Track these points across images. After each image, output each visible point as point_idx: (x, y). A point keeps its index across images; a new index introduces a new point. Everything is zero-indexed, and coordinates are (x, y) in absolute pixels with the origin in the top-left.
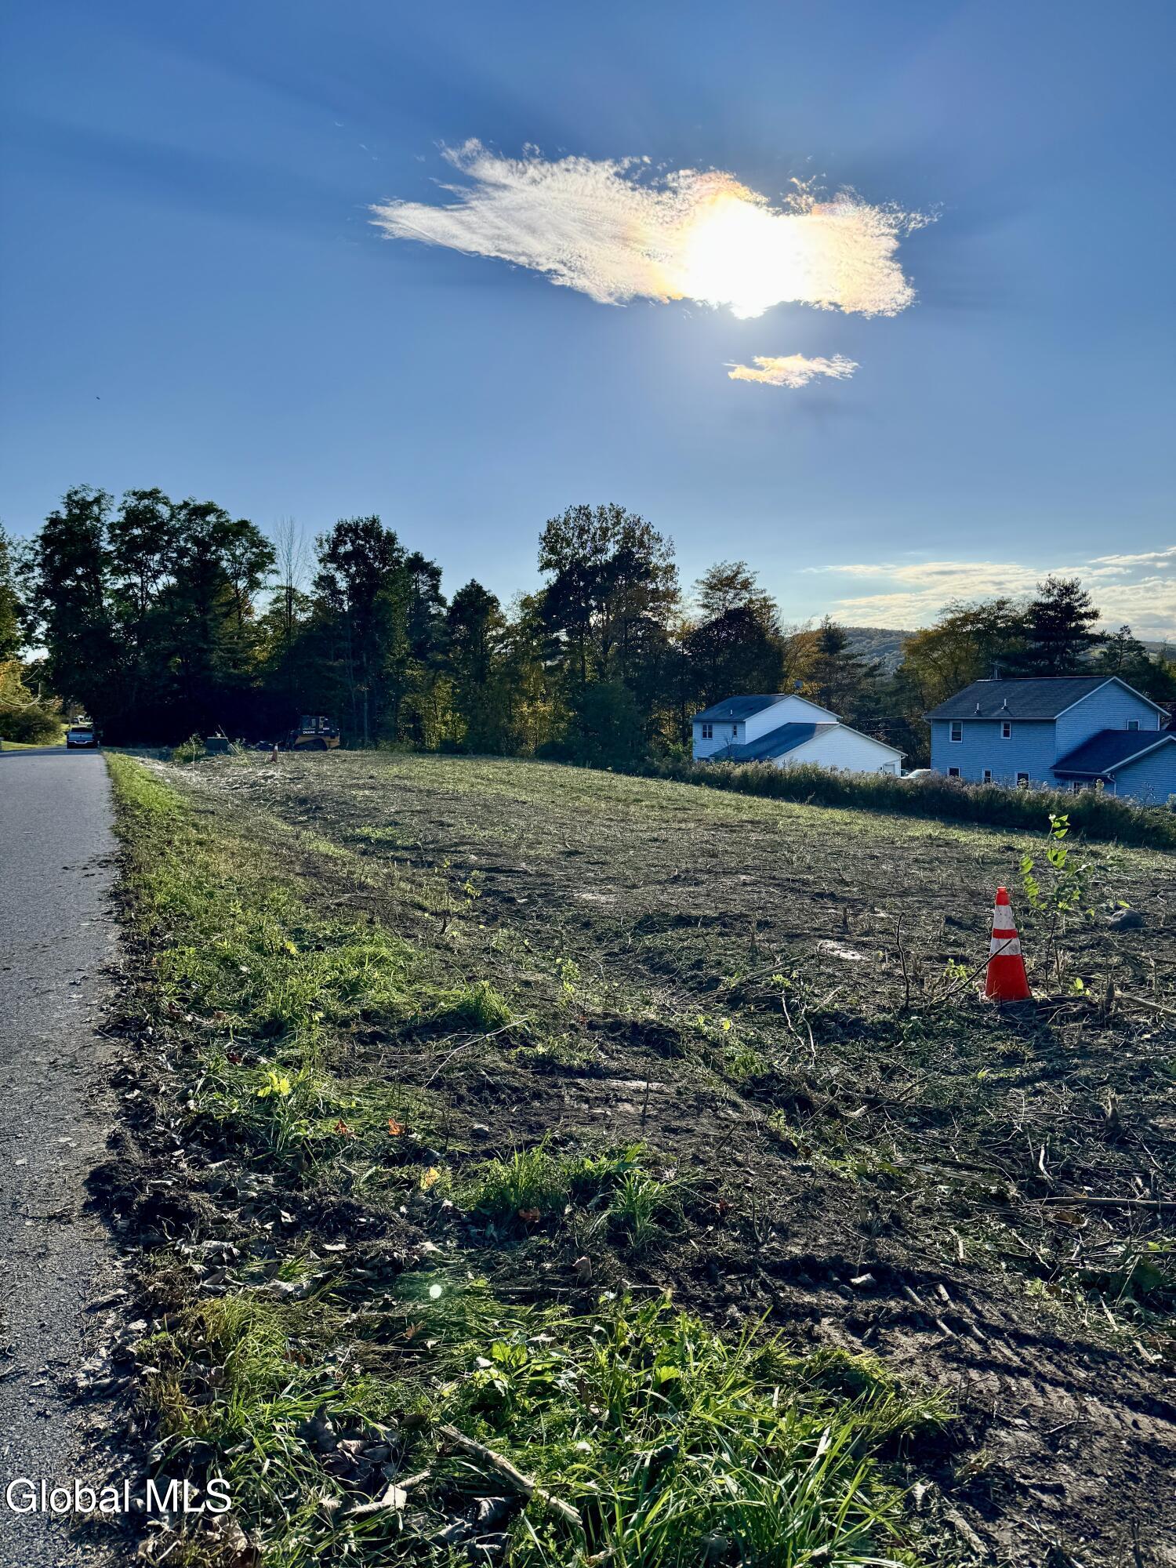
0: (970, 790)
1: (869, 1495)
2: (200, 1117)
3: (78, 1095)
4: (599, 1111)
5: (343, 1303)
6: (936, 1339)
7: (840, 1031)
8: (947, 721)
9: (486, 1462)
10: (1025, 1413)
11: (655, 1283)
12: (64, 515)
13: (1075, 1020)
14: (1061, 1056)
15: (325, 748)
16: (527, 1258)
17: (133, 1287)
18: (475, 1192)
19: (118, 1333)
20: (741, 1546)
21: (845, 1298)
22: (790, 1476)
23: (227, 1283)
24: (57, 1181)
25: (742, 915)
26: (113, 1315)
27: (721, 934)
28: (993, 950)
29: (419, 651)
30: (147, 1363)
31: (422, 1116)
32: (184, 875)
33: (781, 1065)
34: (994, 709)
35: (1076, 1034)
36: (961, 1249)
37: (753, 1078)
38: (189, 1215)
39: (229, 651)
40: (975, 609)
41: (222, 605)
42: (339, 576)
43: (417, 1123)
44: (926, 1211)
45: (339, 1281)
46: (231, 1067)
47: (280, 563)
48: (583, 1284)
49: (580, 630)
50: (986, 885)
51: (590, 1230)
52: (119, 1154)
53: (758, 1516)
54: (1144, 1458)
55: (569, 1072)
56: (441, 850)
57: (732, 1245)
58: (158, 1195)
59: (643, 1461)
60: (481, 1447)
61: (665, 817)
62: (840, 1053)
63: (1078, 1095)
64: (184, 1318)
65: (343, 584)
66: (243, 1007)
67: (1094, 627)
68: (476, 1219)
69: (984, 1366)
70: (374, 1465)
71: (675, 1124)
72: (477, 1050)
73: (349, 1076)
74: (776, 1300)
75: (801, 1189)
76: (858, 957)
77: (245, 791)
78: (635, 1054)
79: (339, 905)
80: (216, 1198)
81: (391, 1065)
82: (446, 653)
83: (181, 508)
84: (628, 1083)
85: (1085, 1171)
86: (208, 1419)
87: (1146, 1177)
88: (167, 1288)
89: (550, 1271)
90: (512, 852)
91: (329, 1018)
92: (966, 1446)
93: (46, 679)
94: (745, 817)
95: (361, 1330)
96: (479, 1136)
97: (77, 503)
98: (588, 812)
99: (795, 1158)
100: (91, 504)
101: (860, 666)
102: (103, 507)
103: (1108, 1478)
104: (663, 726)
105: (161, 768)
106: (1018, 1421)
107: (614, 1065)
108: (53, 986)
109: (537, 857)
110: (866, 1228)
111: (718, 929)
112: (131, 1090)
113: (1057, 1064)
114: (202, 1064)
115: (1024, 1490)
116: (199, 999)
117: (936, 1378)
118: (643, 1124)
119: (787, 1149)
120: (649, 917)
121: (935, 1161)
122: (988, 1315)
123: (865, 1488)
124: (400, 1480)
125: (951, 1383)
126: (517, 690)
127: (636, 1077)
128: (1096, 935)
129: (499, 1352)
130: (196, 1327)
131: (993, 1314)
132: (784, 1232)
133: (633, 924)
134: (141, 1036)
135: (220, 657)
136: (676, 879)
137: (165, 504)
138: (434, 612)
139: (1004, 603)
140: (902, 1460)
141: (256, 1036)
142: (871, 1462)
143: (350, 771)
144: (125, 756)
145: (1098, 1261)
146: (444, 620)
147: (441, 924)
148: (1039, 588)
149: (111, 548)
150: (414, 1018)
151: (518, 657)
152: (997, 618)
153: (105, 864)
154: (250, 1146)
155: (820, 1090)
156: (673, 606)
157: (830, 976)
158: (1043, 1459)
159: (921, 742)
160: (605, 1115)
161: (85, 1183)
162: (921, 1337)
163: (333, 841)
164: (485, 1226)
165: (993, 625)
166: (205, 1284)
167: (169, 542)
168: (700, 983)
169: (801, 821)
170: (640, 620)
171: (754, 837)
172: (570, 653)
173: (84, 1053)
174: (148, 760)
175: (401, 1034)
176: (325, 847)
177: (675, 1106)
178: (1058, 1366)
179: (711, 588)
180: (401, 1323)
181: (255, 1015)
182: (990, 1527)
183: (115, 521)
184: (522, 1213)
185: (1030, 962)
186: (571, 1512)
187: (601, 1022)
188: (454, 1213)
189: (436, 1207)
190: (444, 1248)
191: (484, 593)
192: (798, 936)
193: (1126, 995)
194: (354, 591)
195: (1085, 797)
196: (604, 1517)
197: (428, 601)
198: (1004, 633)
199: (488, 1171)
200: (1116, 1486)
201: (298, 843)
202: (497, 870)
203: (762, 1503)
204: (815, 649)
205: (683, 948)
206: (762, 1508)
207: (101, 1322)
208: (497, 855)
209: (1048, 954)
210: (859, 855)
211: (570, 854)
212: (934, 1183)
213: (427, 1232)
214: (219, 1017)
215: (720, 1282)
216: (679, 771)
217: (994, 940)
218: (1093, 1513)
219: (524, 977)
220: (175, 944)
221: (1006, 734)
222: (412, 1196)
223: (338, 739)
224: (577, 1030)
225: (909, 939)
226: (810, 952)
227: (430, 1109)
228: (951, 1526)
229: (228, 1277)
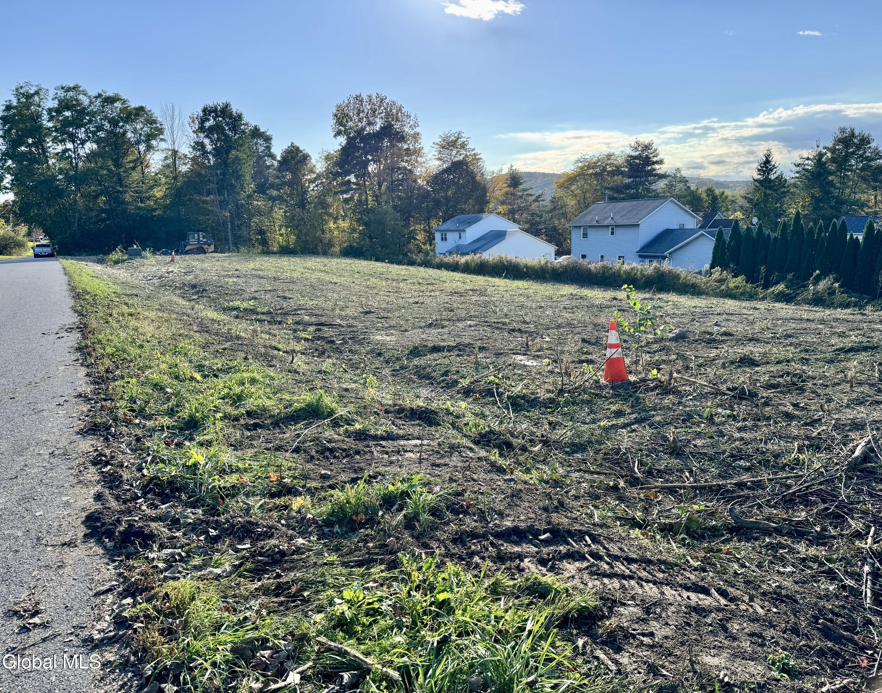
0: (592, 267)
1: (554, 647)
2: (152, 479)
3: (71, 471)
4: (394, 458)
5: (252, 577)
6: (585, 564)
7: (526, 405)
8: (580, 227)
9: (344, 654)
10: (633, 598)
11: (432, 548)
12: (15, 103)
13: (652, 391)
14: (645, 411)
15: (205, 252)
16: (359, 542)
17: (121, 580)
18: (326, 508)
19: (115, 607)
20: (489, 681)
21: (536, 547)
22: (513, 643)
23: (179, 572)
24: (65, 523)
25: (470, 344)
26: (111, 596)
27: (458, 355)
28: (608, 356)
29: (261, 189)
30: (136, 621)
31: (289, 469)
32: (123, 335)
33: (495, 426)
34: (605, 219)
35: (653, 398)
36: (596, 516)
37: (480, 434)
38: (151, 537)
39: (137, 192)
40: (595, 160)
41: (130, 162)
42: (207, 141)
43: (287, 473)
44: (577, 498)
45: (249, 565)
46: (167, 449)
47: (166, 135)
48: (391, 553)
49: (363, 174)
50: (602, 320)
51: (394, 523)
52: (102, 504)
53: (497, 666)
54: (693, 614)
55: (375, 438)
56: (286, 314)
57: (474, 524)
58: (131, 526)
59: (433, 644)
60: (340, 646)
61: (422, 289)
62: (526, 417)
63: (654, 431)
64: (157, 593)
65: (209, 148)
66: (171, 413)
67: (661, 169)
68: (328, 523)
69: (610, 576)
70: (280, 663)
71: (438, 462)
72: (320, 430)
73: (242, 449)
74: (499, 550)
75: (509, 491)
76: (535, 364)
77: (156, 281)
78: (413, 425)
79: (224, 349)
80: (168, 525)
81: (268, 441)
82: (278, 190)
83: (97, 97)
84: (410, 442)
85: (659, 471)
86: (177, 649)
87: (691, 472)
88: (143, 578)
89: (373, 547)
90: (330, 313)
91: (226, 417)
92: (603, 617)
93: (14, 213)
94: (468, 288)
95: (265, 591)
96: (324, 477)
97: (23, 94)
98: (375, 288)
99: (505, 475)
100: (33, 95)
101: (531, 195)
102: (42, 97)
103: (676, 626)
104: (417, 234)
105: (99, 268)
106: (630, 602)
107: (401, 432)
108: (45, 407)
109: (346, 316)
110: (545, 509)
111: (456, 353)
112: (106, 466)
113: (643, 414)
114: (149, 448)
115: (634, 636)
116: (142, 410)
117: (586, 584)
118: (420, 463)
119: (501, 470)
120: (416, 348)
121: (580, 470)
122: (612, 550)
123: (553, 645)
124: (296, 669)
125: (594, 587)
126: (326, 213)
127: (414, 438)
128: (662, 344)
129: (347, 594)
130: (164, 599)
131: (614, 549)
132: (501, 514)
133: (407, 352)
134: (107, 434)
135: (131, 196)
136: (431, 325)
137: (85, 95)
138: (268, 164)
139: (611, 156)
140: (571, 628)
141: (181, 429)
142: (555, 630)
143: (222, 266)
144: (74, 262)
145: (667, 517)
146: (275, 169)
147: (291, 358)
148: (631, 146)
149: (50, 125)
150: (279, 414)
151: (326, 192)
152: (607, 164)
153: (70, 330)
154: (185, 493)
155: (517, 437)
156: (419, 159)
157: (520, 375)
158: (643, 620)
159: (565, 240)
160: (398, 460)
161: (83, 523)
162: (577, 564)
163: (216, 310)
164: (333, 527)
165: (604, 169)
166: (167, 574)
167: (90, 121)
168: (448, 384)
169: (500, 288)
170: (399, 169)
171: (474, 298)
172: (358, 189)
173: (72, 446)
174: (90, 264)
175: (272, 423)
176: (211, 314)
177: (438, 452)
178: (649, 572)
179: (443, 148)
180: (288, 585)
181: (179, 417)
182: (617, 657)
183: (51, 107)
184: (354, 517)
185: (627, 361)
186: (395, 675)
187: (392, 409)
188: (314, 520)
189: (303, 518)
190: (309, 541)
191: (301, 152)
192: (501, 354)
193: (679, 376)
194: (217, 152)
195: (655, 268)
196: (413, 675)
197: (264, 156)
198: (612, 174)
199: (333, 496)
200: (679, 629)
201: (193, 312)
202: (322, 324)
203: (499, 658)
204: (505, 185)
205: (437, 365)
206: (499, 660)
207: (104, 601)
208: (321, 316)
209: (637, 356)
210: (534, 306)
211: (366, 313)
212: (580, 483)
213: (299, 533)
214: (156, 419)
215: (468, 544)
216: (428, 262)
217: (608, 350)
218: (669, 644)
219: (344, 386)
220: (122, 377)
221: (612, 233)
222: (288, 514)
223: (212, 246)
224: (378, 414)
225: (562, 352)
226: (509, 363)
227: (294, 465)
228: (597, 658)
229: (180, 569)
